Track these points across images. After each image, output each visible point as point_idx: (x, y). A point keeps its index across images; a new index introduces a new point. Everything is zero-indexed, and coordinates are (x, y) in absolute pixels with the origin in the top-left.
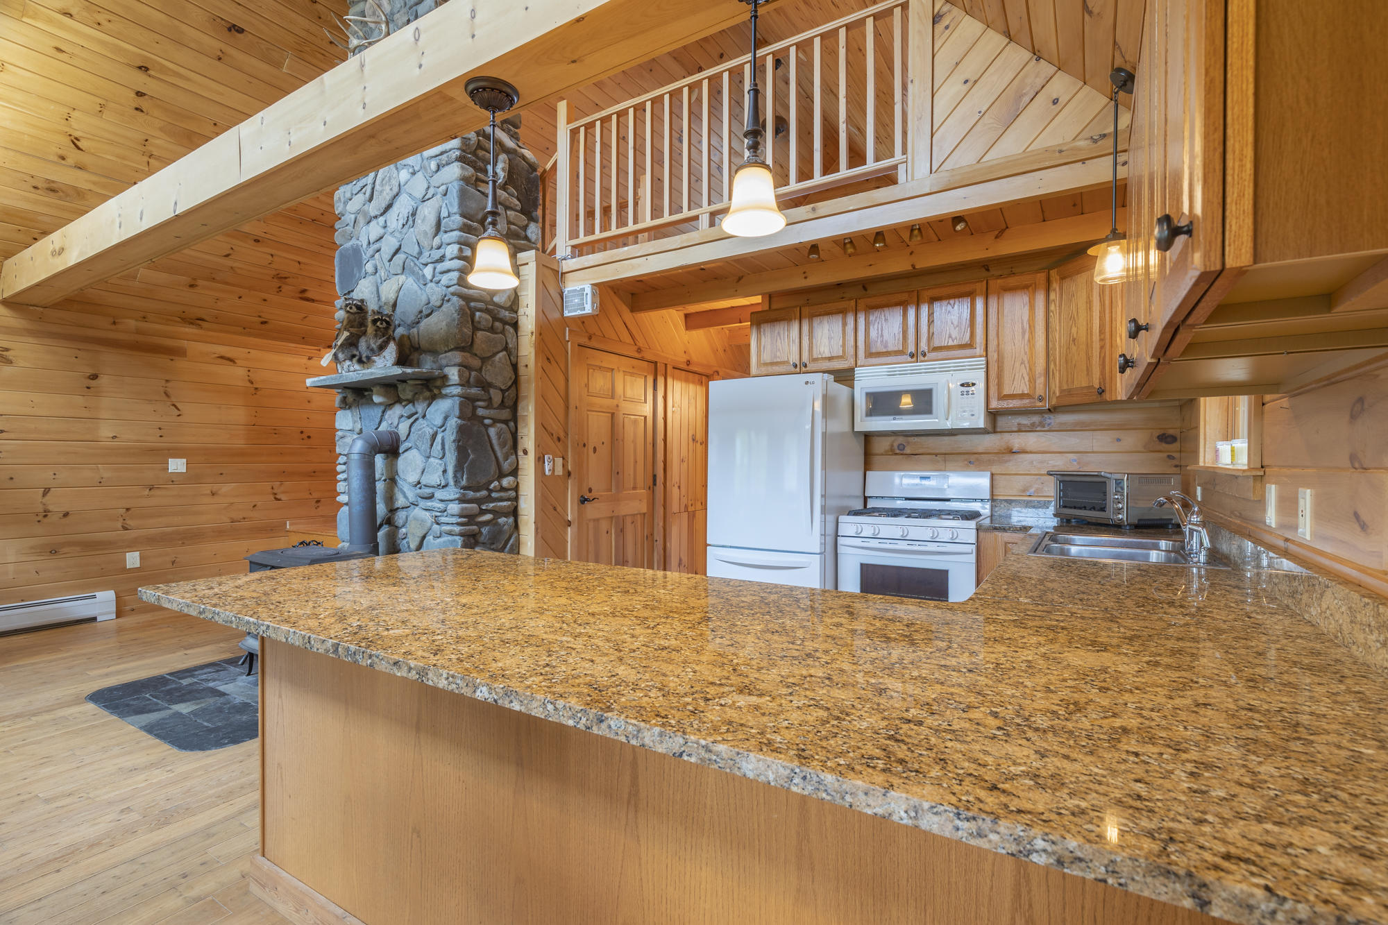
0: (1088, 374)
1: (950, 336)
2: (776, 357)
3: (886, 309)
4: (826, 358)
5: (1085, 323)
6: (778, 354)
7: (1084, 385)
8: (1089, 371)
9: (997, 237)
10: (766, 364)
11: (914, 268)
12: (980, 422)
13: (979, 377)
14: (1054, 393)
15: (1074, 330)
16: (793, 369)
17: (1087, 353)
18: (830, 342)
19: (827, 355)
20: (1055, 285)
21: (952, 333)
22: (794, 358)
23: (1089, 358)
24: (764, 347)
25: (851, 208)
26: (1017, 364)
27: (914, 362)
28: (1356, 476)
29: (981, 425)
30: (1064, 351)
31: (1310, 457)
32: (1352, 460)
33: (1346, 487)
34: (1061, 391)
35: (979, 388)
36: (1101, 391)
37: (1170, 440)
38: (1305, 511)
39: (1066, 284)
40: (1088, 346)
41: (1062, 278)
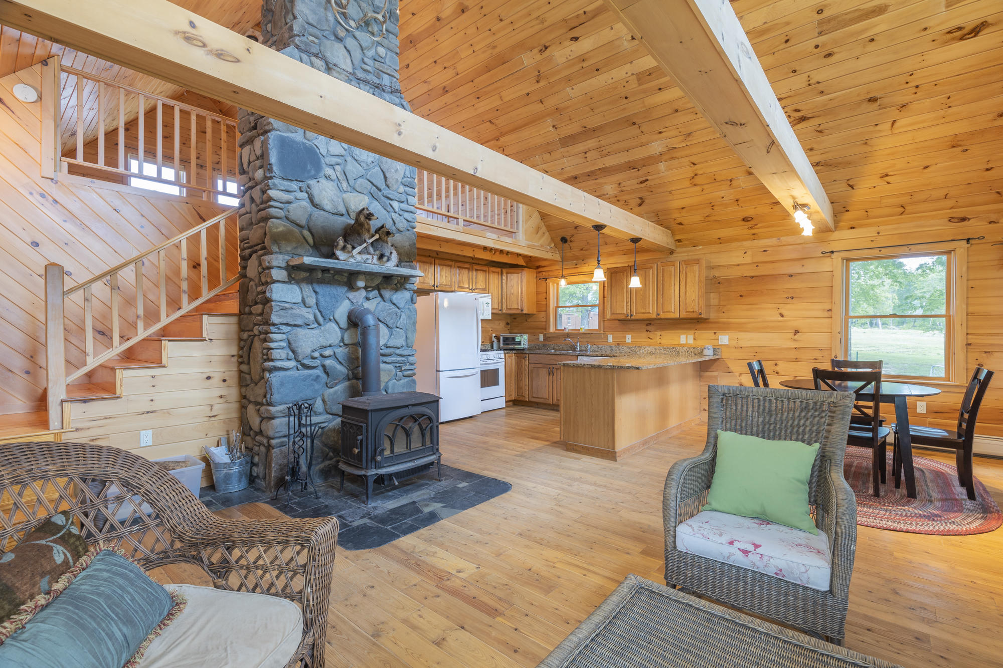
0: (517, 304)
1: (480, 285)
3: (464, 269)
4: (444, 285)
5: (516, 289)
6: (426, 279)
7: (516, 308)
12: (490, 317)
13: (489, 301)
14: (504, 309)
15: (512, 290)
16: (432, 287)
18: (446, 278)
19: (445, 283)
20: (505, 274)
21: (480, 283)
22: (432, 282)
23: (518, 300)
26: (495, 298)
28: (649, 333)
29: (490, 318)
30: (508, 296)
31: (630, 330)
32: (647, 331)
33: (645, 334)
34: (507, 308)
35: (490, 305)
36: (522, 311)
37: (508, 324)
38: (629, 338)
39: (509, 275)
40: (517, 296)
41: (507, 273)
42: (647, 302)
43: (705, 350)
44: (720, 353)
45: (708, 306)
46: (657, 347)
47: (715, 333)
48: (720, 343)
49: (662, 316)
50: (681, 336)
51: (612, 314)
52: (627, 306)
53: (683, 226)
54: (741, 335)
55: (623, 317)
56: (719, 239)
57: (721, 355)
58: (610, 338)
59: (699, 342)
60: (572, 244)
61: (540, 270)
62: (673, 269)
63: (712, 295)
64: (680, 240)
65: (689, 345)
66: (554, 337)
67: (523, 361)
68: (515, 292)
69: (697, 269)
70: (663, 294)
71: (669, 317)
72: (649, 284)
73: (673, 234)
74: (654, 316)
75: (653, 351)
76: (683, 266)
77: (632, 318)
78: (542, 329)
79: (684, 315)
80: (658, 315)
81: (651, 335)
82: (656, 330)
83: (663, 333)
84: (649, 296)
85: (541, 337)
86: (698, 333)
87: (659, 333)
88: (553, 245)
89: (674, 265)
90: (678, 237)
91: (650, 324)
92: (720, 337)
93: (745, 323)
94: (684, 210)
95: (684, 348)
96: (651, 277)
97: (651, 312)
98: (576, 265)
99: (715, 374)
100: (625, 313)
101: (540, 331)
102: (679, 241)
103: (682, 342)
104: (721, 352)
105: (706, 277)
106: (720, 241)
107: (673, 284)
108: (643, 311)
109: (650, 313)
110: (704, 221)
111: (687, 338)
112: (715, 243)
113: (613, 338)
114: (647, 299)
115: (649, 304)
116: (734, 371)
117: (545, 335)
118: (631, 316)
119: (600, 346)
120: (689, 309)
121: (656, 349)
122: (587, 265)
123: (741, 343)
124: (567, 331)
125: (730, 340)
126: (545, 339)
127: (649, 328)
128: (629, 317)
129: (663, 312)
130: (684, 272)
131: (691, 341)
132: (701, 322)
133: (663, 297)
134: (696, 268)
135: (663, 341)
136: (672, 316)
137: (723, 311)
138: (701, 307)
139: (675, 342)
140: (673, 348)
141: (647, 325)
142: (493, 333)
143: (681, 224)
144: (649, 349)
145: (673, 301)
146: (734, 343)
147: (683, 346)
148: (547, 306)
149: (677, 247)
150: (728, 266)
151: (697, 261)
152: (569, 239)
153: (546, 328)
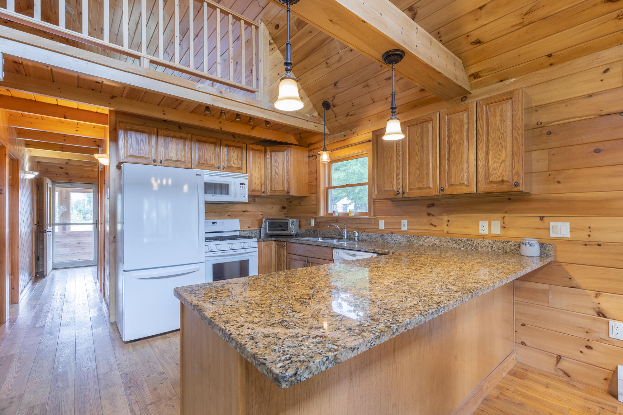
0: (283, 186)
1: (234, 163)
2: (140, 153)
3: (206, 144)
4: (174, 160)
5: (281, 168)
6: (142, 152)
7: (281, 189)
8: (283, 185)
9: (252, 129)
10: (131, 156)
11: (221, 130)
12: (246, 199)
13: (246, 181)
14: (269, 191)
15: (277, 170)
16: (153, 163)
17: (282, 179)
18: (176, 153)
19: (175, 158)
20: (269, 153)
21: (234, 162)
22: (153, 156)
23: (283, 181)
24: (131, 146)
25: (238, 101)
26: (256, 178)
27: (219, 171)
28: (431, 217)
29: (247, 201)
30: (273, 176)
31: (406, 214)
32: (429, 214)
33: (426, 219)
34: (271, 190)
35: (247, 186)
36: (288, 192)
37: (284, 208)
38: (405, 225)
39: (273, 154)
40: (283, 176)
41: (272, 151)
42: (425, 172)
43: (523, 247)
44: (552, 253)
45: (529, 173)
46: (442, 238)
47: (542, 218)
48: (552, 235)
49: (449, 191)
50: (481, 223)
51: (379, 191)
52: (397, 179)
53: (481, 46)
54: (596, 222)
55: (392, 196)
56: (550, 56)
57: (556, 257)
58: (382, 224)
59: (512, 233)
60: (336, 110)
61: (311, 147)
62: (465, 115)
63: (535, 155)
64: (477, 73)
65: (496, 236)
66: (323, 222)
67: (282, 250)
68: (280, 173)
69: (510, 109)
70: (449, 157)
71: (459, 192)
72: (428, 144)
73: (466, 66)
74: (436, 192)
75: (438, 243)
76: (482, 107)
77: (405, 195)
78: (313, 213)
79: (484, 187)
80: (442, 189)
81: (434, 220)
82: (441, 214)
83: (452, 218)
84: (428, 163)
85: (312, 223)
86: (509, 218)
87: (445, 218)
88: (316, 114)
89: (467, 110)
90: (473, 70)
91: (433, 205)
92: (552, 224)
93: (608, 200)
94: (484, 11)
95: (487, 242)
96: (430, 133)
97: (431, 186)
98: (345, 136)
99: (545, 287)
100: (395, 189)
101: (311, 215)
102: (475, 76)
103: (481, 232)
104: (555, 251)
105: (526, 126)
106: (552, 60)
107: (465, 140)
108: (418, 185)
109: (429, 188)
110: (522, 25)
111: (490, 225)
112: (541, 66)
113: (386, 224)
114: (425, 167)
115: (428, 174)
116: (583, 286)
117: (315, 219)
118: (403, 193)
119: (370, 234)
120: (493, 178)
121: (441, 241)
122: (355, 134)
123: (597, 236)
124: (337, 215)
125: (572, 230)
126: (316, 224)
127: (431, 210)
128: (400, 196)
129: (450, 186)
130: (485, 118)
131: (497, 229)
132: (516, 201)
133: (448, 163)
134: (507, 107)
135: (454, 229)
136: (464, 190)
137: (558, 179)
138: (517, 174)
139: (470, 231)
140: (468, 240)
141: (429, 206)
142: (263, 218)
143: (478, 42)
144: (431, 240)
145: (465, 168)
146: (583, 236)
147: (484, 237)
148: (317, 186)
149: (473, 87)
150: (566, 102)
151: (509, 96)
152: (331, 103)
153: (316, 211)
